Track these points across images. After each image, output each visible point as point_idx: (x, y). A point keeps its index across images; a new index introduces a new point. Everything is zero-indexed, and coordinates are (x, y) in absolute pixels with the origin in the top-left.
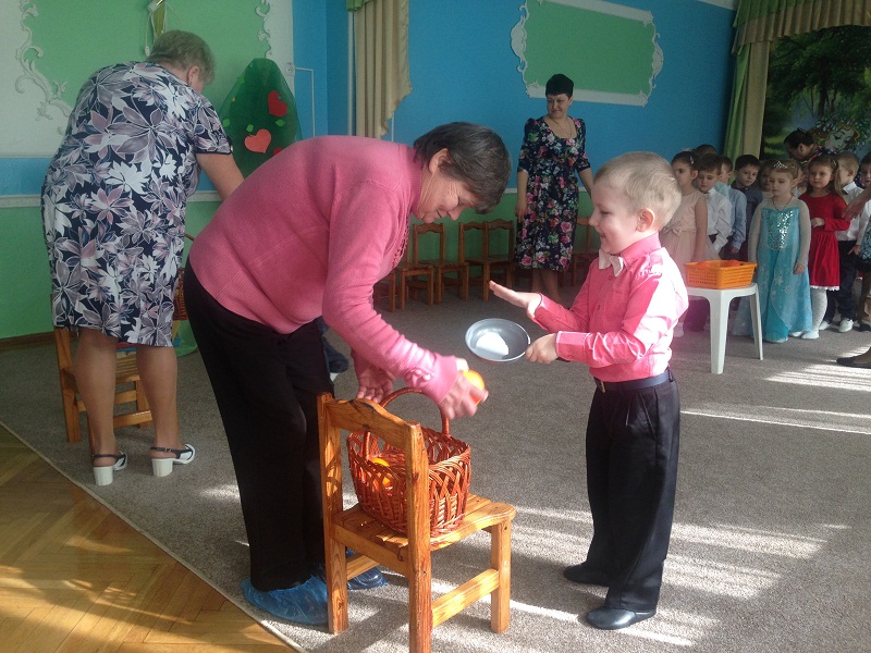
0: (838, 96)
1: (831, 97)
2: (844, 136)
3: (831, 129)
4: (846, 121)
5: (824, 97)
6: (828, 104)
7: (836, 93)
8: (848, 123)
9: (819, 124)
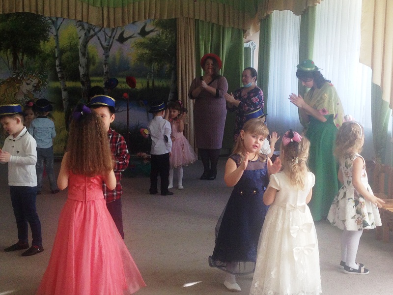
0: (25, 58)
1: (20, 57)
2: (32, 83)
3: (23, 79)
4: (32, 73)
5: (15, 58)
6: (19, 62)
7: (23, 55)
8: (34, 75)
9: (14, 75)
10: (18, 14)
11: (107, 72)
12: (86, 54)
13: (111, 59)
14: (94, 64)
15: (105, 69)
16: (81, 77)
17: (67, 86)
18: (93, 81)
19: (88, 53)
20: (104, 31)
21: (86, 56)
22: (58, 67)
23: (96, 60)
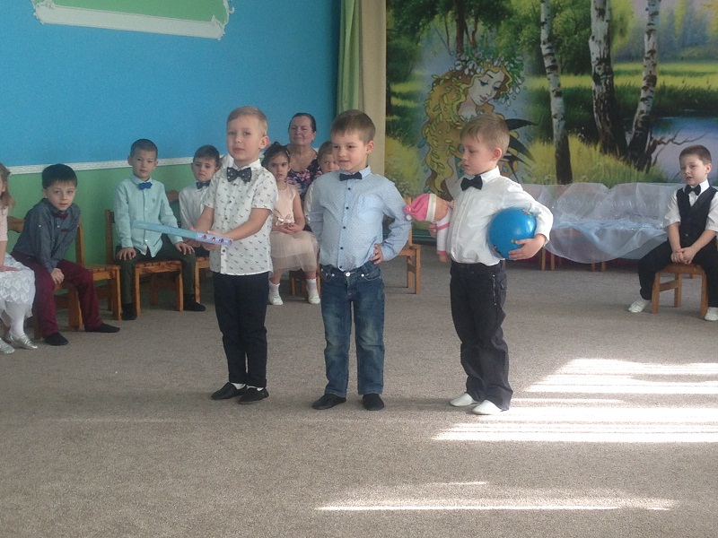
0: (481, 27)
1: (470, 27)
2: (492, 81)
3: (475, 73)
4: (493, 60)
5: (462, 28)
6: (468, 37)
7: (476, 22)
8: (496, 63)
9: (459, 65)
11: (652, 52)
12: (607, 13)
13: (662, 20)
14: (623, 32)
15: (649, 44)
16: (593, 65)
17: (563, 86)
18: (619, 73)
19: (610, 10)
21: (607, 17)
22: (544, 44)
23: (627, 24)
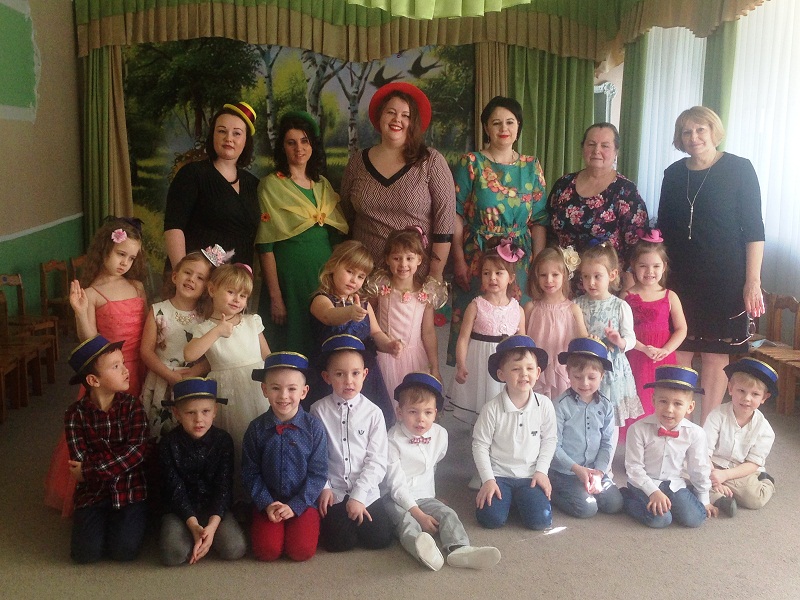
5: (200, 115)
9: (198, 145)
10: (204, 40)
11: (354, 140)
12: (319, 109)
13: (360, 117)
14: (332, 125)
15: (351, 134)
18: (330, 155)
19: (322, 107)
20: (350, 69)
21: (319, 113)
22: (270, 131)
23: (335, 118)
